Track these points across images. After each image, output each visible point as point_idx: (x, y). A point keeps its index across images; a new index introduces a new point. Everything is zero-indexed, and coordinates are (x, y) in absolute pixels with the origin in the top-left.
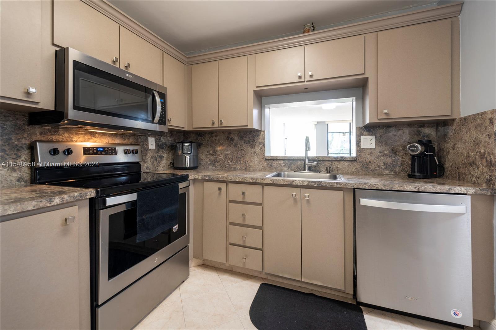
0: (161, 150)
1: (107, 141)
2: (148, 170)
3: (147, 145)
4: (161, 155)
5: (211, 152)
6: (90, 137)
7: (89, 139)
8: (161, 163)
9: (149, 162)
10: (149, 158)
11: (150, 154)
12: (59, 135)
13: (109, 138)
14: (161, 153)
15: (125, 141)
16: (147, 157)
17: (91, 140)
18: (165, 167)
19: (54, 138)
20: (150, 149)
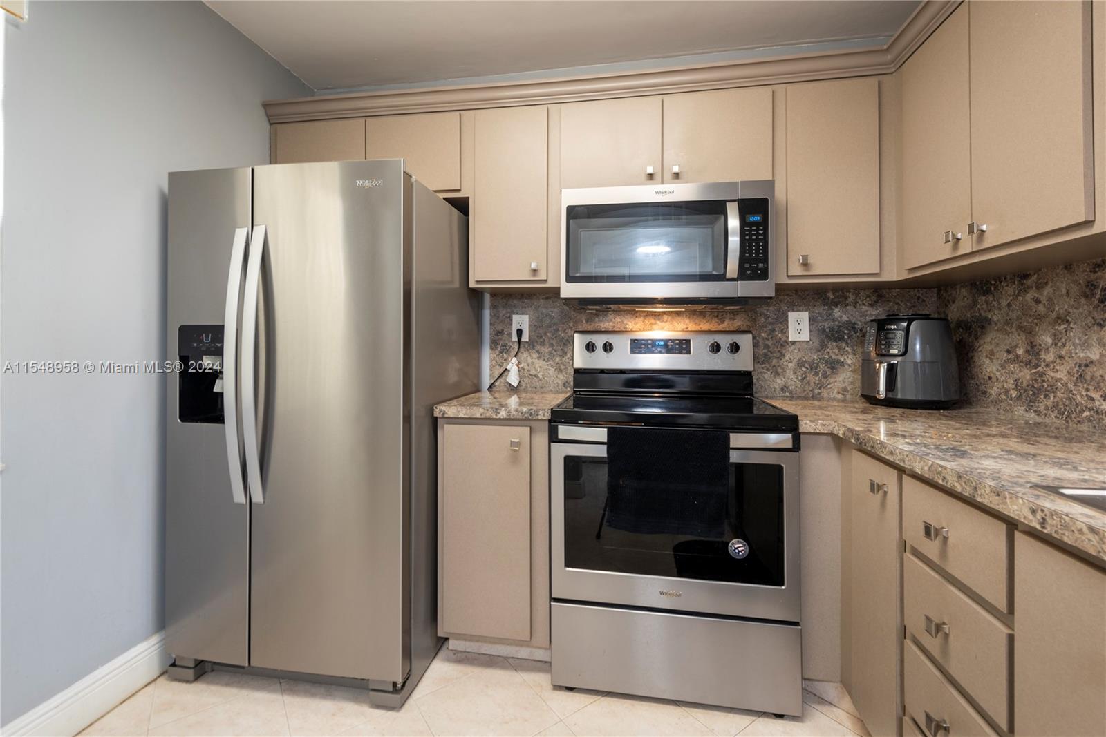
0: (835, 344)
1: (685, 327)
2: (787, 394)
3: (785, 331)
4: (833, 357)
5: (1020, 352)
6: (653, 321)
7: (651, 324)
8: (832, 380)
9: (789, 373)
10: (790, 365)
11: (792, 355)
12: (608, 321)
13: (687, 321)
14: (832, 351)
15: (724, 325)
16: (783, 361)
17: (654, 327)
18: (848, 391)
19: (604, 325)
20: (794, 343)
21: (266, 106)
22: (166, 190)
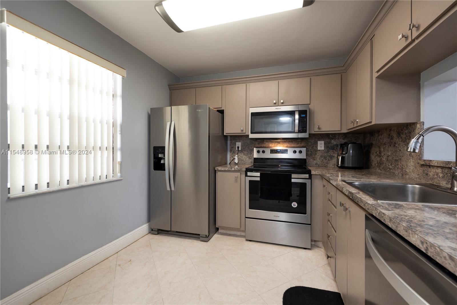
0: (332, 151)
1: (287, 146)
2: (317, 166)
3: (317, 147)
4: (331, 154)
6: (277, 144)
7: (277, 145)
8: (331, 161)
9: (318, 159)
10: (318, 157)
11: (319, 154)
12: (264, 144)
13: (287, 144)
14: (331, 152)
15: (298, 145)
16: (316, 156)
17: (278, 146)
18: (335, 165)
19: (263, 145)
20: (319, 150)
21: (169, 85)
22: (150, 113)
